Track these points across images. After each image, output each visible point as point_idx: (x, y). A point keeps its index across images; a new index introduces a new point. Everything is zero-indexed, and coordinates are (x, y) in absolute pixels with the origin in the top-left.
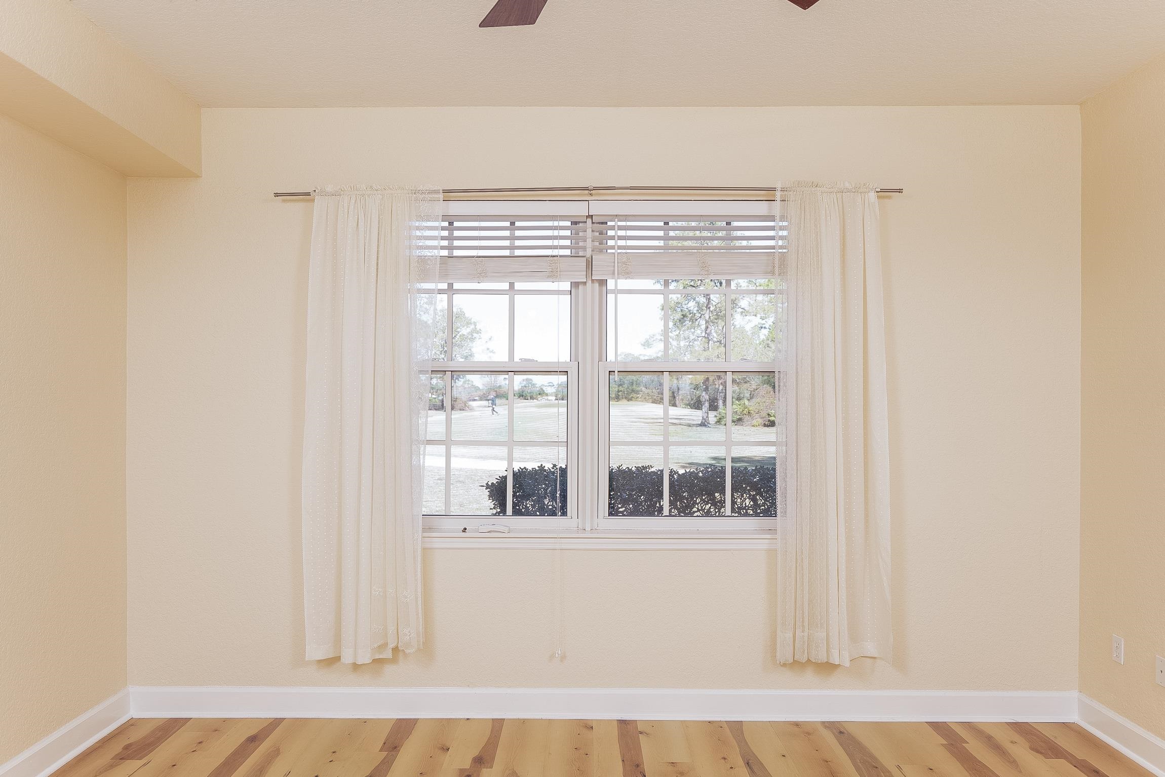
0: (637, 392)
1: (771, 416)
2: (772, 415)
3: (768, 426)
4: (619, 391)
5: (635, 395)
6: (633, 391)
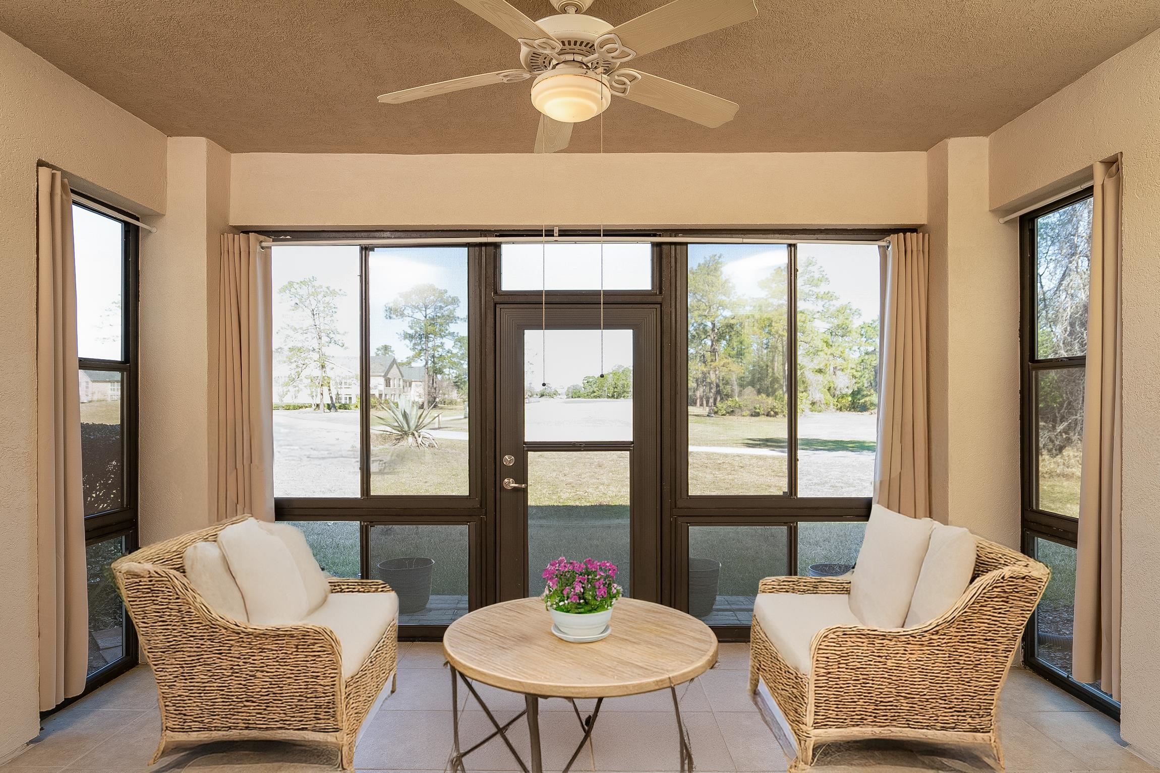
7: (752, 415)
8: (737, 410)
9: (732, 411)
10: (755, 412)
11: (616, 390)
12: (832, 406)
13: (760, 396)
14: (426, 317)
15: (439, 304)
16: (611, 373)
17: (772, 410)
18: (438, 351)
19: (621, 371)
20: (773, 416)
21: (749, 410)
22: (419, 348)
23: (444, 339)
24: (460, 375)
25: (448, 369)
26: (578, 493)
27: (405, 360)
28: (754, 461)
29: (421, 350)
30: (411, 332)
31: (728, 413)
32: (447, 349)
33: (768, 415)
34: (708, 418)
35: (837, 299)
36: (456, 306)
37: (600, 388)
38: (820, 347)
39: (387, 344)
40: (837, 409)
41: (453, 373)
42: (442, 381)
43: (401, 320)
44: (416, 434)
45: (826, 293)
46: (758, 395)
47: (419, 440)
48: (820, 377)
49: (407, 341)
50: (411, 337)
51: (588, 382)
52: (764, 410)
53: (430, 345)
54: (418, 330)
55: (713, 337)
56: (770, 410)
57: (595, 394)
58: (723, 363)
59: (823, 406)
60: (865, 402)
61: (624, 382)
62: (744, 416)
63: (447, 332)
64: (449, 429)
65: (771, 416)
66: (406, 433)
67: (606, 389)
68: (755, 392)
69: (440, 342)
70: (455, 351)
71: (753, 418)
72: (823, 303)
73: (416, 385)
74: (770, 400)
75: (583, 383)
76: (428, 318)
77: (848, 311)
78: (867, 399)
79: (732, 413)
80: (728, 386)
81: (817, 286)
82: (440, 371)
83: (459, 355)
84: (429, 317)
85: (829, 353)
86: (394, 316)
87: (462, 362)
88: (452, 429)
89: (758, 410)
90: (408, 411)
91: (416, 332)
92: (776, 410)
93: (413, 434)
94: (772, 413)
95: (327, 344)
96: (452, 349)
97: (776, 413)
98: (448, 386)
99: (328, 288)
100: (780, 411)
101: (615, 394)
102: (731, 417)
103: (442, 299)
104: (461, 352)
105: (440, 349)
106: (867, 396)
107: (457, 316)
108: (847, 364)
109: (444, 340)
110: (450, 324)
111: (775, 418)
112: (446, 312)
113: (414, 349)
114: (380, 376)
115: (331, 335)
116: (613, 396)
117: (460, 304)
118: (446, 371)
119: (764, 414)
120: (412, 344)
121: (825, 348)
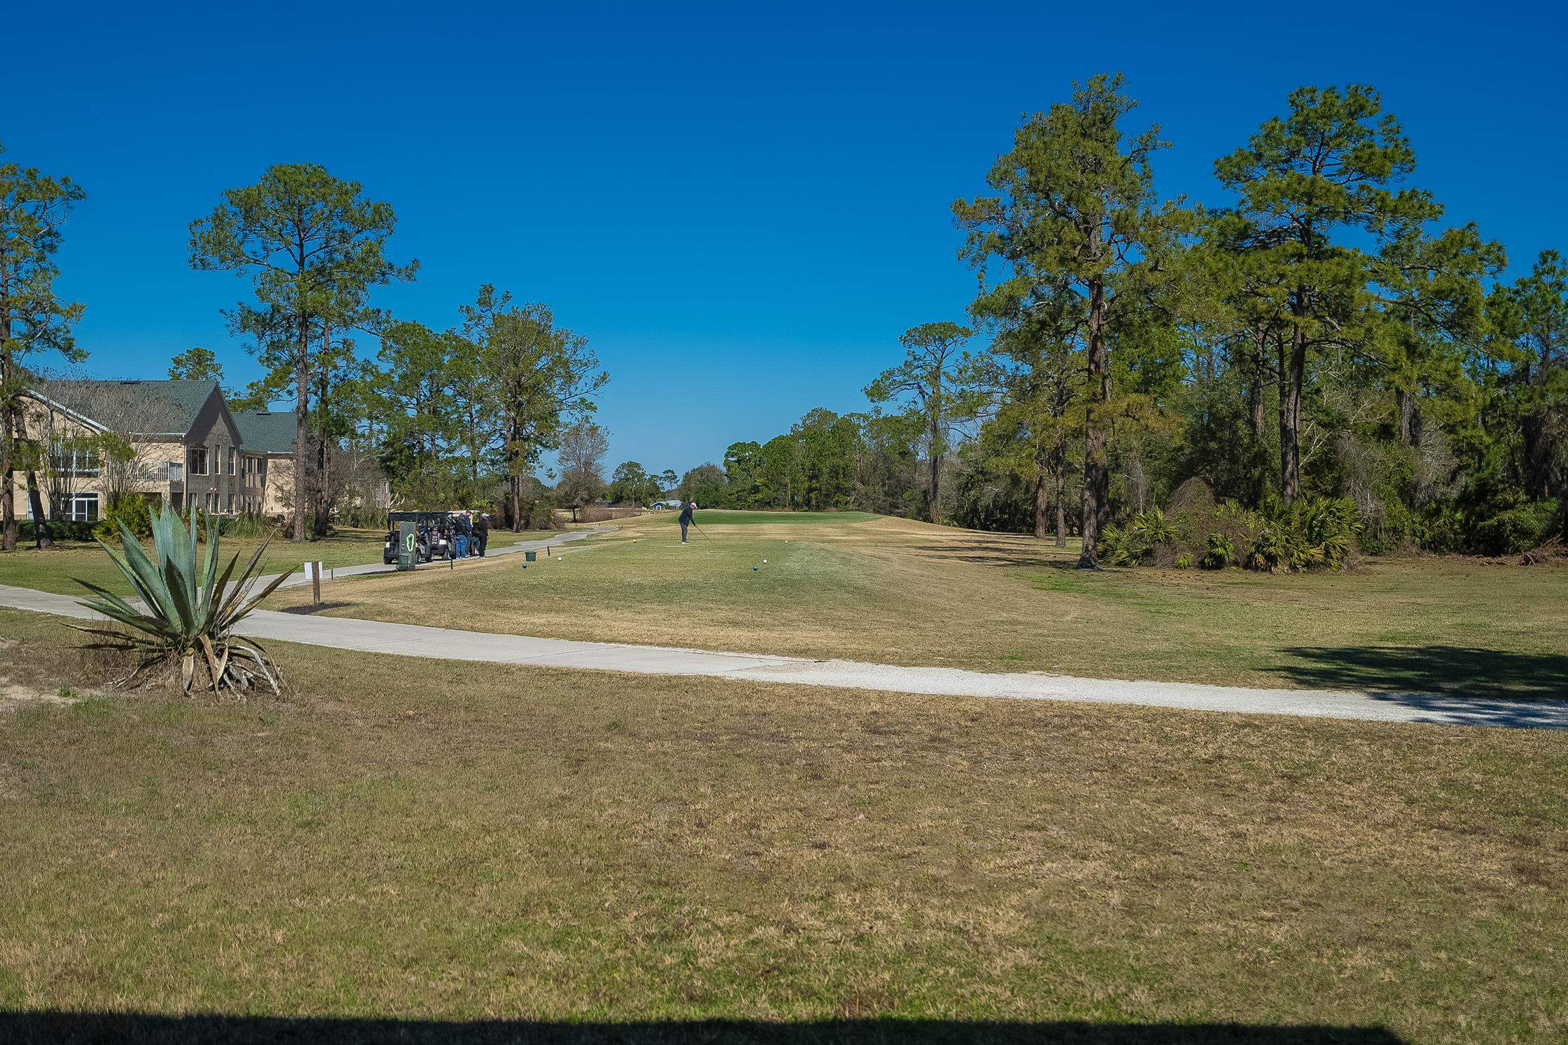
0: (846, 492)
1: (1217, 546)
2: (1218, 543)
3: (1209, 568)
4: (810, 490)
5: (842, 498)
6: (838, 488)
7: (1202, 566)
8: (1160, 549)
9: (1148, 553)
10: (1211, 555)
11: (815, 484)
12: (1408, 537)
13: (1222, 507)
14: (301, 264)
15: (339, 227)
16: (802, 436)
17: (1259, 548)
18: (335, 367)
19: (827, 428)
20: (1267, 569)
21: (1194, 549)
22: (285, 356)
23: (353, 329)
24: (396, 438)
25: (365, 422)
26: (759, 932)
27: (245, 394)
28: (1312, 749)
29: (289, 363)
30: (263, 307)
31: (1136, 557)
32: (360, 360)
33: (1248, 564)
34: (1084, 573)
35: (1435, 215)
36: (384, 232)
37: (773, 479)
38: (1391, 357)
39: (202, 347)
40: (1423, 547)
41: (381, 431)
42: (350, 456)
43: (233, 271)
44: (208, 643)
45: (1407, 194)
46: (1218, 501)
47: (220, 666)
48: (1377, 451)
49: (250, 337)
50: (264, 323)
51: (739, 461)
52: (1236, 552)
53: (313, 348)
54: (283, 303)
55: (1095, 326)
56: (1253, 549)
57: (759, 496)
58: (1125, 405)
59: (1383, 536)
60: (1501, 524)
61: (835, 461)
62: (1178, 567)
63: (360, 309)
64: (342, 611)
65: (1256, 569)
66: (178, 644)
67: (788, 480)
68: (1209, 494)
69: (340, 338)
70: (385, 367)
71: (1206, 574)
72: (1397, 226)
73: (276, 467)
74: (1252, 521)
75: (727, 464)
76: (306, 267)
77: (1467, 250)
78: (1507, 516)
79: (1147, 557)
80: (1118, 476)
81: (1379, 175)
82: (341, 427)
83: (396, 379)
84: (311, 264)
85: (1415, 377)
86: (214, 260)
87: (404, 399)
88: (352, 610)
89: (1220, 551)
90: (182, 565)
91: (276, 309)
92: (1272, 549)
93: (200, 646)
94: (1260, 559)
95: (23, 342)
96: (375, 362)
97: (1271, 559)
98: (363, 469)
99: (31, 175)
100: (1281, 552)
101: (813, 495)
102: (1145, 572)
103: (346, 211)
104: (400, 372)
105: (340, 362)
106: (1509, 506)
107: (385, 261)
108: (1465, 411)
109: (353, 334)
110: (368, 285)
111: (1267, 574)
112: (358, 249)
113: (268, 360)
114: (176, 439)
115: (38, 316)
116: (807, 504)
117: (395, 226)
118: (362, 426)
119: (1236, 563)
120: (263, 345)
121: (1404, 361)
